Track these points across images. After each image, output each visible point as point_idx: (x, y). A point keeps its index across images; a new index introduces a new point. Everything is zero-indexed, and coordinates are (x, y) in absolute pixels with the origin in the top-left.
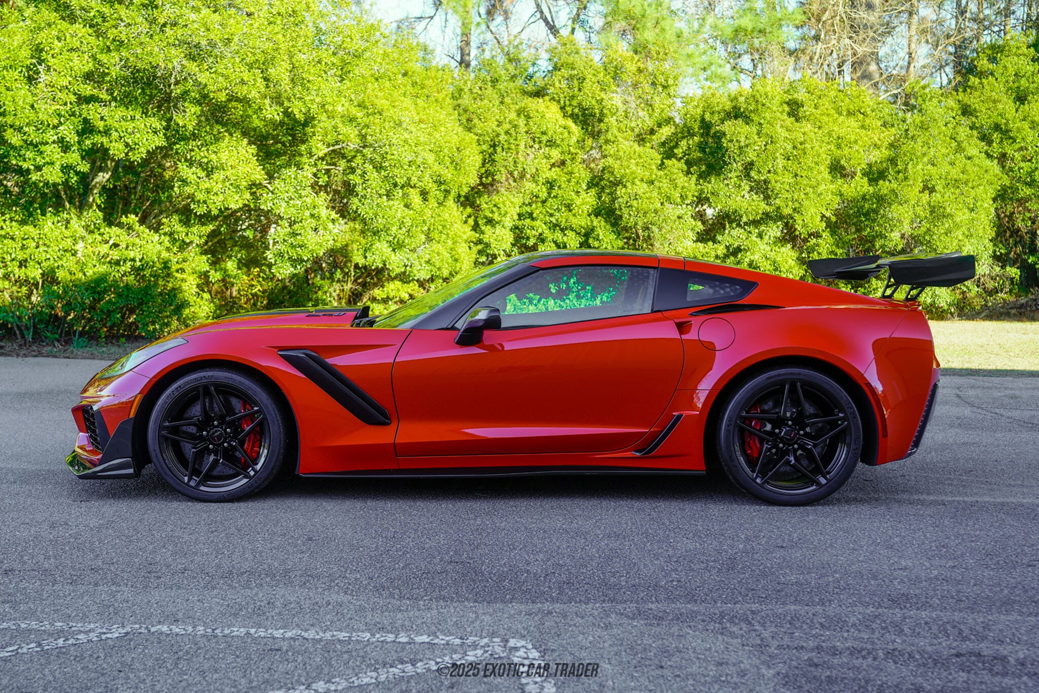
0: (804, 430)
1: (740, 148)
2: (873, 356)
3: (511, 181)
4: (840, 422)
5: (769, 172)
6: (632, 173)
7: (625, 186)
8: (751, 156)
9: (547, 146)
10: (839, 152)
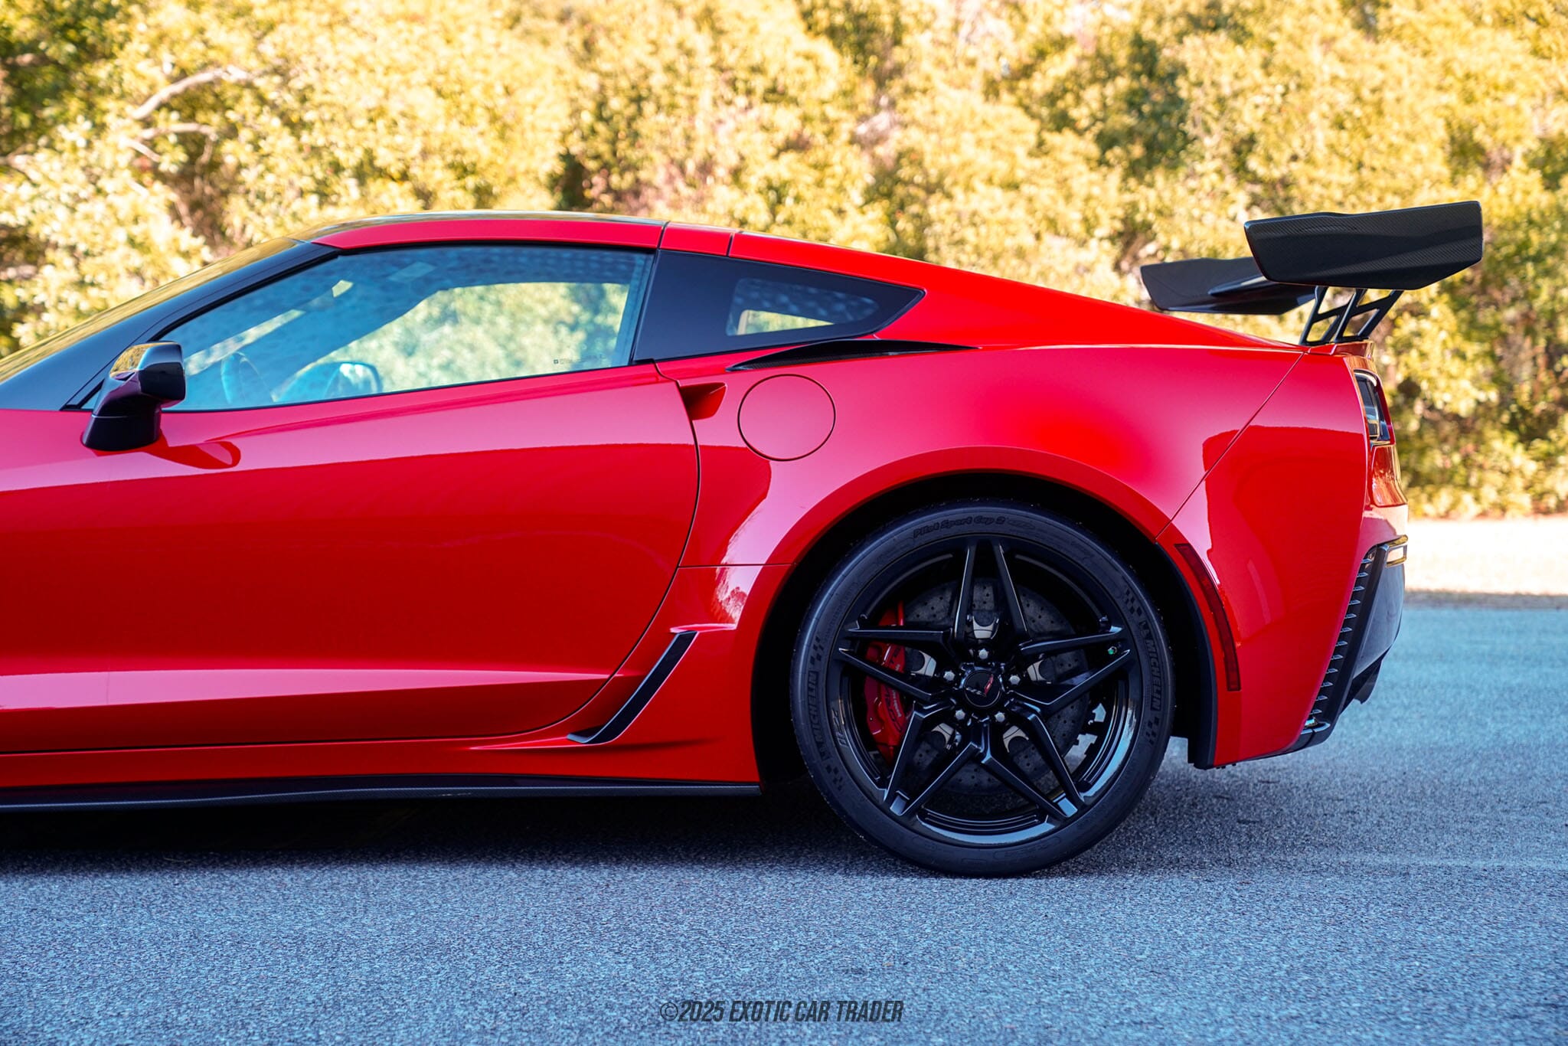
0: (1021, 670)
1: (1221, 101)
2: (1203, 473)
3: (680, 184)
4: (1111, 651)
5: (1295, 158)
6: (965, 165)
7: (949, 196)
8: (1248, 120)
9: (765, 100)
10: (1465, 113)
